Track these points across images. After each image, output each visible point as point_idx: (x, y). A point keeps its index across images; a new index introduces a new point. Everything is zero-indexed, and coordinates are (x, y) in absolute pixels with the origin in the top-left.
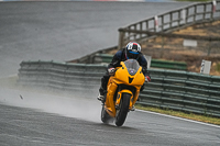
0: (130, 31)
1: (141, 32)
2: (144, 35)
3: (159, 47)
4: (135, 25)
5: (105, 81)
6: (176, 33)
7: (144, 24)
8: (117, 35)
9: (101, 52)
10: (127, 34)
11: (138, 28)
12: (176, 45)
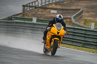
0: (27, 6)
1: (32, 7)
2: (33, 8)
3: (40, 13)
4: (30, 4)
5: (46, 33)
6: (48, 7)
7: (34, 3)
8: (22, 8)
9: (14, 15)
10: (26, 8)
11: (31, 5)
12: (47, 12)
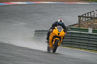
1: (88, 17)
7: (89, 14)
9: (70, 26)
10: (82, 18)
